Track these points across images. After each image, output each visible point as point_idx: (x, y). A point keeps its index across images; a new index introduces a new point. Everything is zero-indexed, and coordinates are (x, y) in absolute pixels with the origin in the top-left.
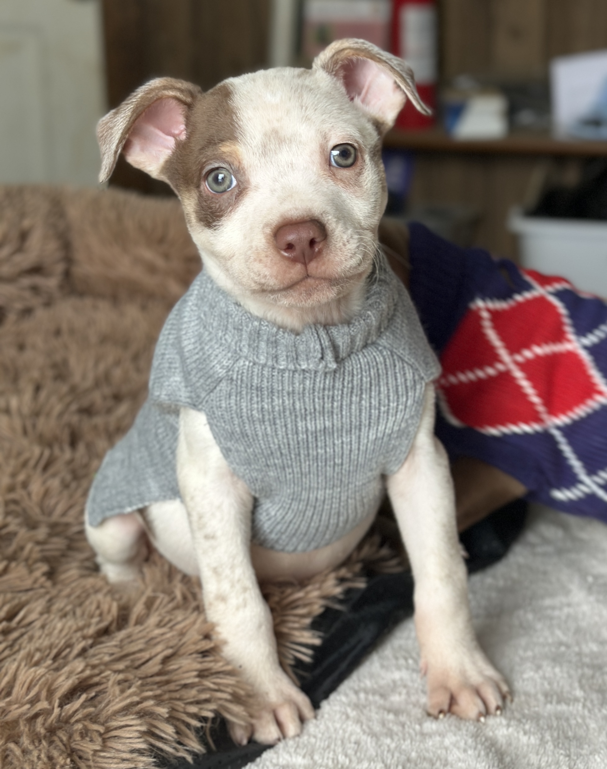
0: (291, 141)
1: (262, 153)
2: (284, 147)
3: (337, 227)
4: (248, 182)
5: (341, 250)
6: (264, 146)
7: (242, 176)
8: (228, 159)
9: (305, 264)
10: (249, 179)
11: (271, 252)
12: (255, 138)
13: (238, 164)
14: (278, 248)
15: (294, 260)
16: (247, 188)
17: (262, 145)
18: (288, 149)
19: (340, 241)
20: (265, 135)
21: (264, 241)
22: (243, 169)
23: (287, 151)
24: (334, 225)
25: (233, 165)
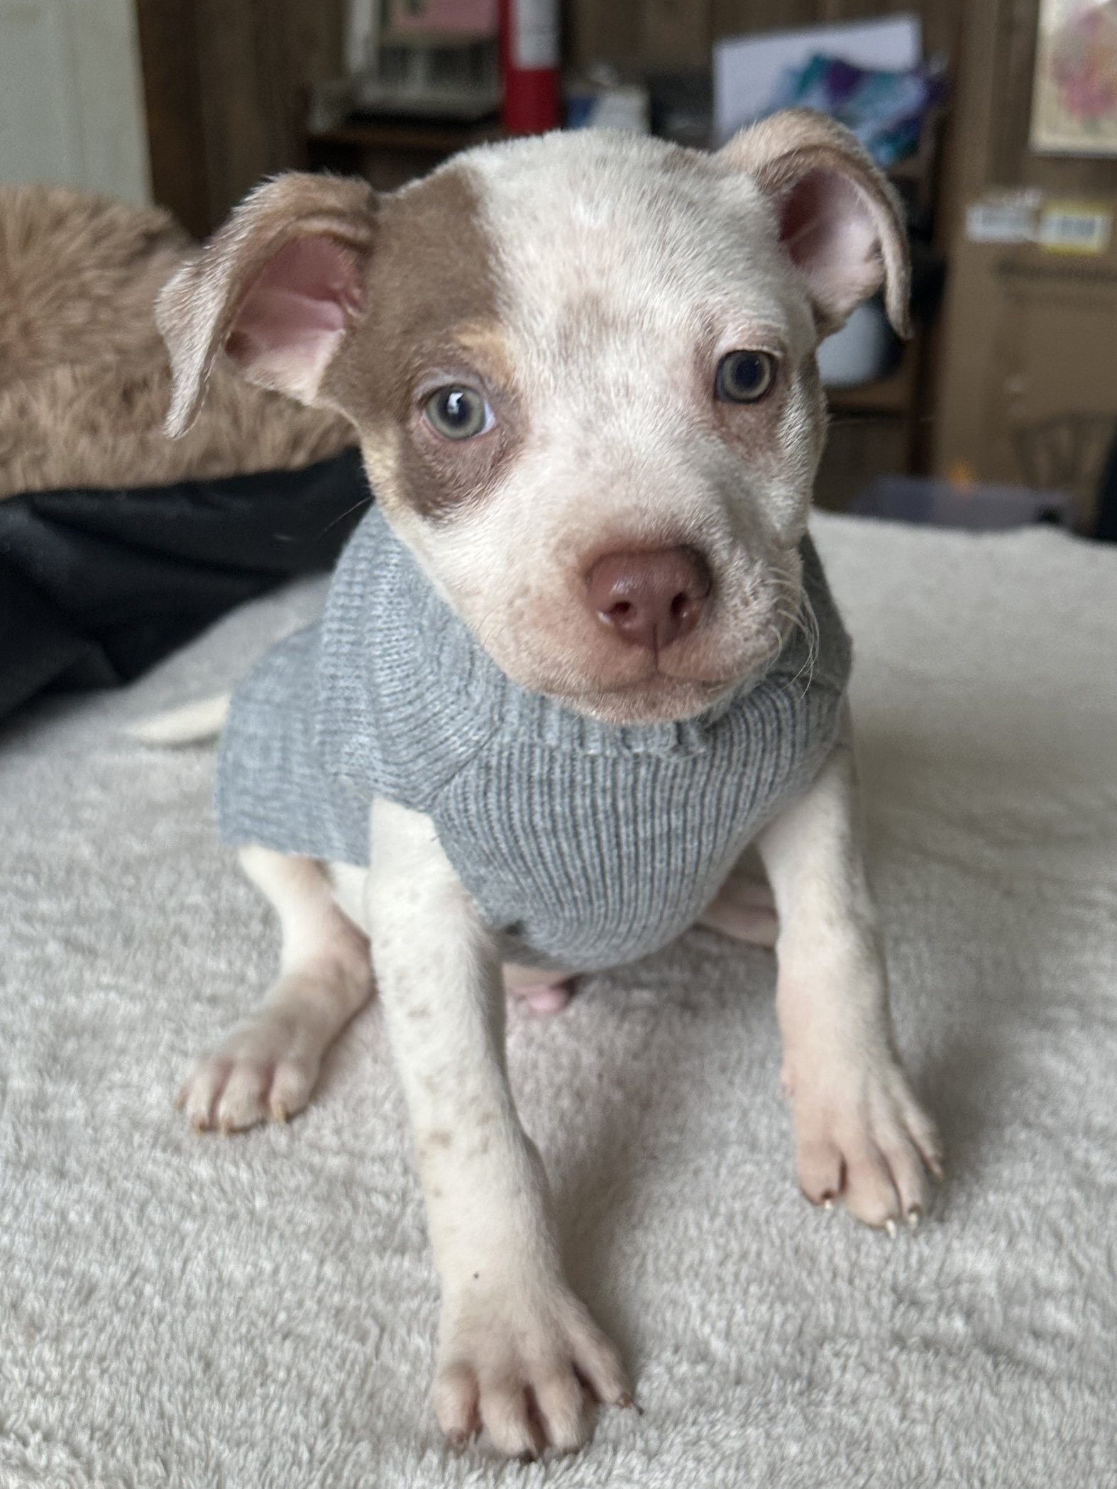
0: (627, 326)
1: (560, 354)
2: (611, 340)
3: (731, 560)
4: (525, 422)
5: (735, 614)
6: (565, 336)
7: (511, 409)
8: (478, 365)
9: (655, 649)
10: (527, 417)
11: (577, 612)
12: (541, 314)
13: (502, 381)
14: (591, 604)
15: (629, 639)
16: (522, 442)
17: (559, 335)
18: (620, 348)
19: (735, 593)
20: (568, 307)
21: (559, 581)
22: (514, 391)
23: (618, 353)
24: (724, 555)
25: (490, 380)
